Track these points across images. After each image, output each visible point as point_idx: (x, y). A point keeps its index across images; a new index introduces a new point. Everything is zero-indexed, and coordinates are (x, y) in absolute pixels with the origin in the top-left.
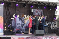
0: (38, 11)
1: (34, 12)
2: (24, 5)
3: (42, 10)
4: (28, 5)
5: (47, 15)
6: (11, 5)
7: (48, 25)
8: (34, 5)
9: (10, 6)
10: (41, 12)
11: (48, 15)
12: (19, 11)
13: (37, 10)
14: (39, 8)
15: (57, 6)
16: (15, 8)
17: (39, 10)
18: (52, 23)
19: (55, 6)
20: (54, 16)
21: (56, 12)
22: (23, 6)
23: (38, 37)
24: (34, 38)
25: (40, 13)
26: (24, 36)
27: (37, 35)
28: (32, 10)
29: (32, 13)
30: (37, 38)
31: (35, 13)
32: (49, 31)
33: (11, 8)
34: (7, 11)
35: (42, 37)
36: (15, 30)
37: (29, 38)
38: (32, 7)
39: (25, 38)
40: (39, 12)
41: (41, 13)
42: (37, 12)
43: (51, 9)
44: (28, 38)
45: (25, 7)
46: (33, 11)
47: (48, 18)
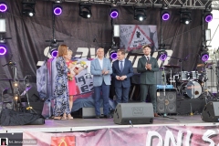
0: (137, 30)
1: (125, 33)
2: (85, 10)
3: (153, 28)
4: (99, 10)
5: (175, 45)
6: (34, 12)
7: (178, 83)
8: (124, 10)
9: (31, 14)
10: (152, 34)
11: (178, 43)
12: (65, 32)
13: (133, 26)
14: (141, 19)
15: (211, 9)
16: (50, 22)
17: (141, 27)
18: (191, 76)
19: (205, 11)
20: (201, 50)
21: (207, 32)
22: (80, 12)
23: (130, 132)
24: (113, 133)
25: (146, 40)
26: (74, 129)
27: (126, 122)
28: (116, 28)
29: (118, 40)
30: (126, 134)
31: (128, 39)
32: (178, 107)
33: (36, 25)
34: (21, 35)
35: (143, 131)
36: (50, 104)
37: (94, 135)
38: (114, 15)
39: (77, 135)
40: (142, 36)
41: (151, 39)
42: (135, 35)
43: (187, 22)
44: (90, 136)
45: (89, 16)
46: (121, 31)
47: (180, 56)
